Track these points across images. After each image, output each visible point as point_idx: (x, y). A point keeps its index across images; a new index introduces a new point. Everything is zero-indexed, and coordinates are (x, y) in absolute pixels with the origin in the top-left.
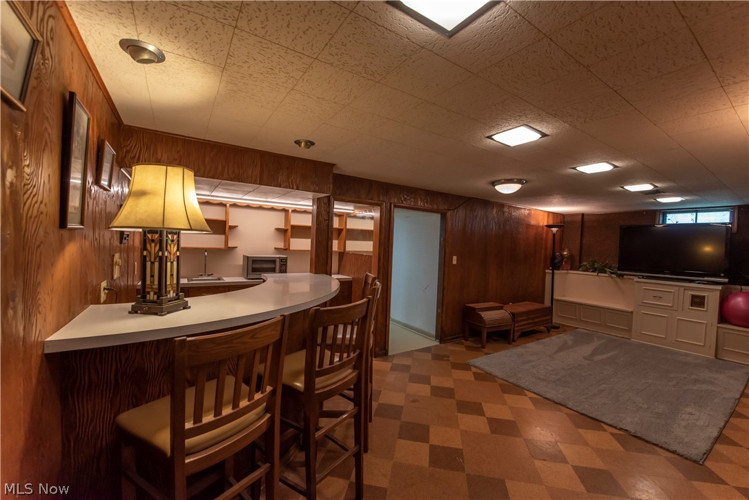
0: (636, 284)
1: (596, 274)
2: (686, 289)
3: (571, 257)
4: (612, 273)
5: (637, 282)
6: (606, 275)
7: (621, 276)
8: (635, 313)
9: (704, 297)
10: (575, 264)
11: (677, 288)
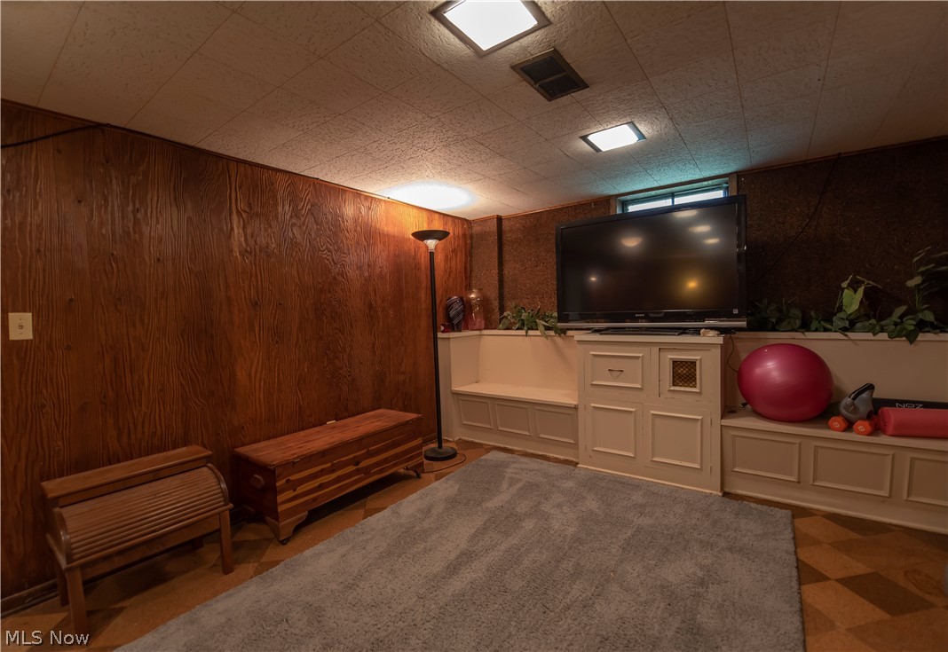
0: (580, 347)
1: (523, 332)
2: (663, 348)
3: (484, 302)
4: (547, 328)
5: (580, 342)
6: (538, 333)
7: (563, 331)
8: (581, 409)
9: (693, 363)
10: (493, 316)
11: (647, 349)
